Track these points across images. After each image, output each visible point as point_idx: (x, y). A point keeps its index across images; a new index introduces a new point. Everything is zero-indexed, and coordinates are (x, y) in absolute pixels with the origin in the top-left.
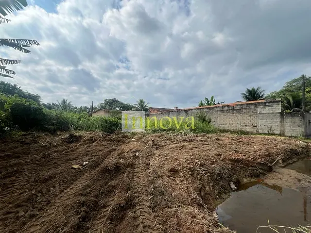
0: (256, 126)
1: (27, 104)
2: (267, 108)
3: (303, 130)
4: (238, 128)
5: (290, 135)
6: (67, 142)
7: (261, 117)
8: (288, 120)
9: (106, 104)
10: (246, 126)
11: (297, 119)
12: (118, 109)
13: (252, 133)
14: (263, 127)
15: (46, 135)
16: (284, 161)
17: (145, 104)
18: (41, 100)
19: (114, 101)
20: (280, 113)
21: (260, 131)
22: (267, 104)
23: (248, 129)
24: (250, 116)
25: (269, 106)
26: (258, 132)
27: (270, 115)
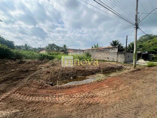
0: (108, 58)
1: (2, 47)
2: (113, 50)
3: (124, 60)
4: (102, 59)
5: (120, 62)
6: (18, 64)
7: (110, 54)
8: (119, 56)
9: (49, 46)
10: (105, 58)
11: (123, 55)
12: (55, 49)
13: (107, 61)
14: (111, 58)
15: (10, 61)
16: (103, 71)
17: (67, 47)
18: (15, 44)
19: (53, 45)
20: (117, 52)
21: (110, 60)
22: (113, 48)
23: (106, 59)
24: (107, 53)
25: (113, 49)
26: (109, 60)
27: (114, 53)
